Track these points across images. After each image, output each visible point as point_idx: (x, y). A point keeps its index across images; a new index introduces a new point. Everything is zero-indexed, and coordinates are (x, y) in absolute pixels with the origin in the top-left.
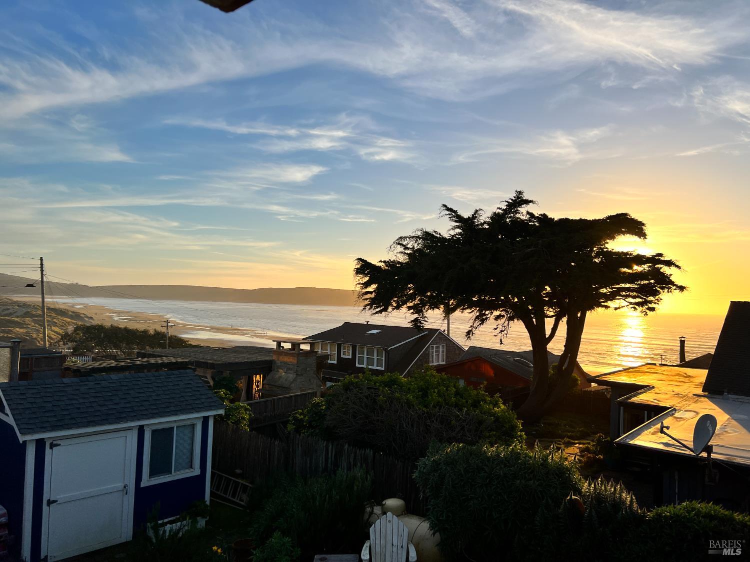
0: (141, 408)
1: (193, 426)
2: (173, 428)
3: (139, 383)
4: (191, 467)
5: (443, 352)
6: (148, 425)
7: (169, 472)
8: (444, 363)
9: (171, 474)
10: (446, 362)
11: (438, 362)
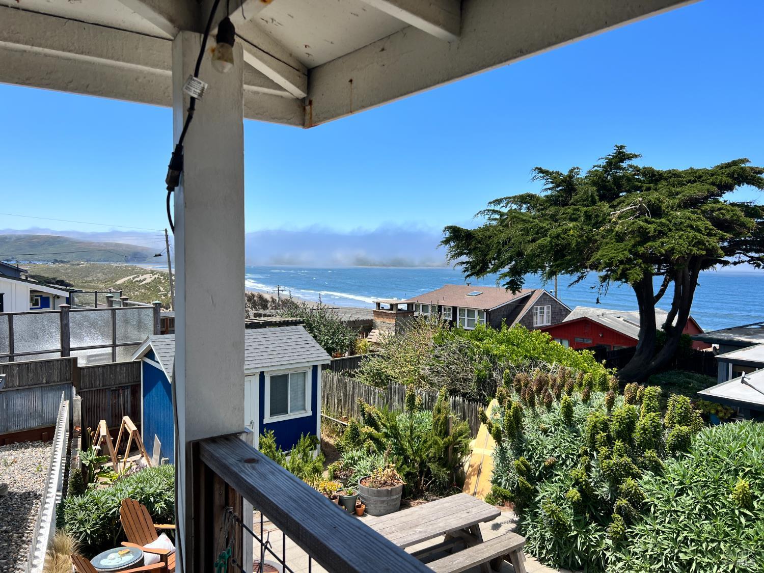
0: (261, 358)
1: (305, 373)
2: (287, 375)
3: (258, 337)
4: (304, 409)
5: (548, 313)
6: (268, 371)
7: (285, 412)
8: (550, 324)
9: (288, 413)
10: (551, 323)
11: (543, 323)
